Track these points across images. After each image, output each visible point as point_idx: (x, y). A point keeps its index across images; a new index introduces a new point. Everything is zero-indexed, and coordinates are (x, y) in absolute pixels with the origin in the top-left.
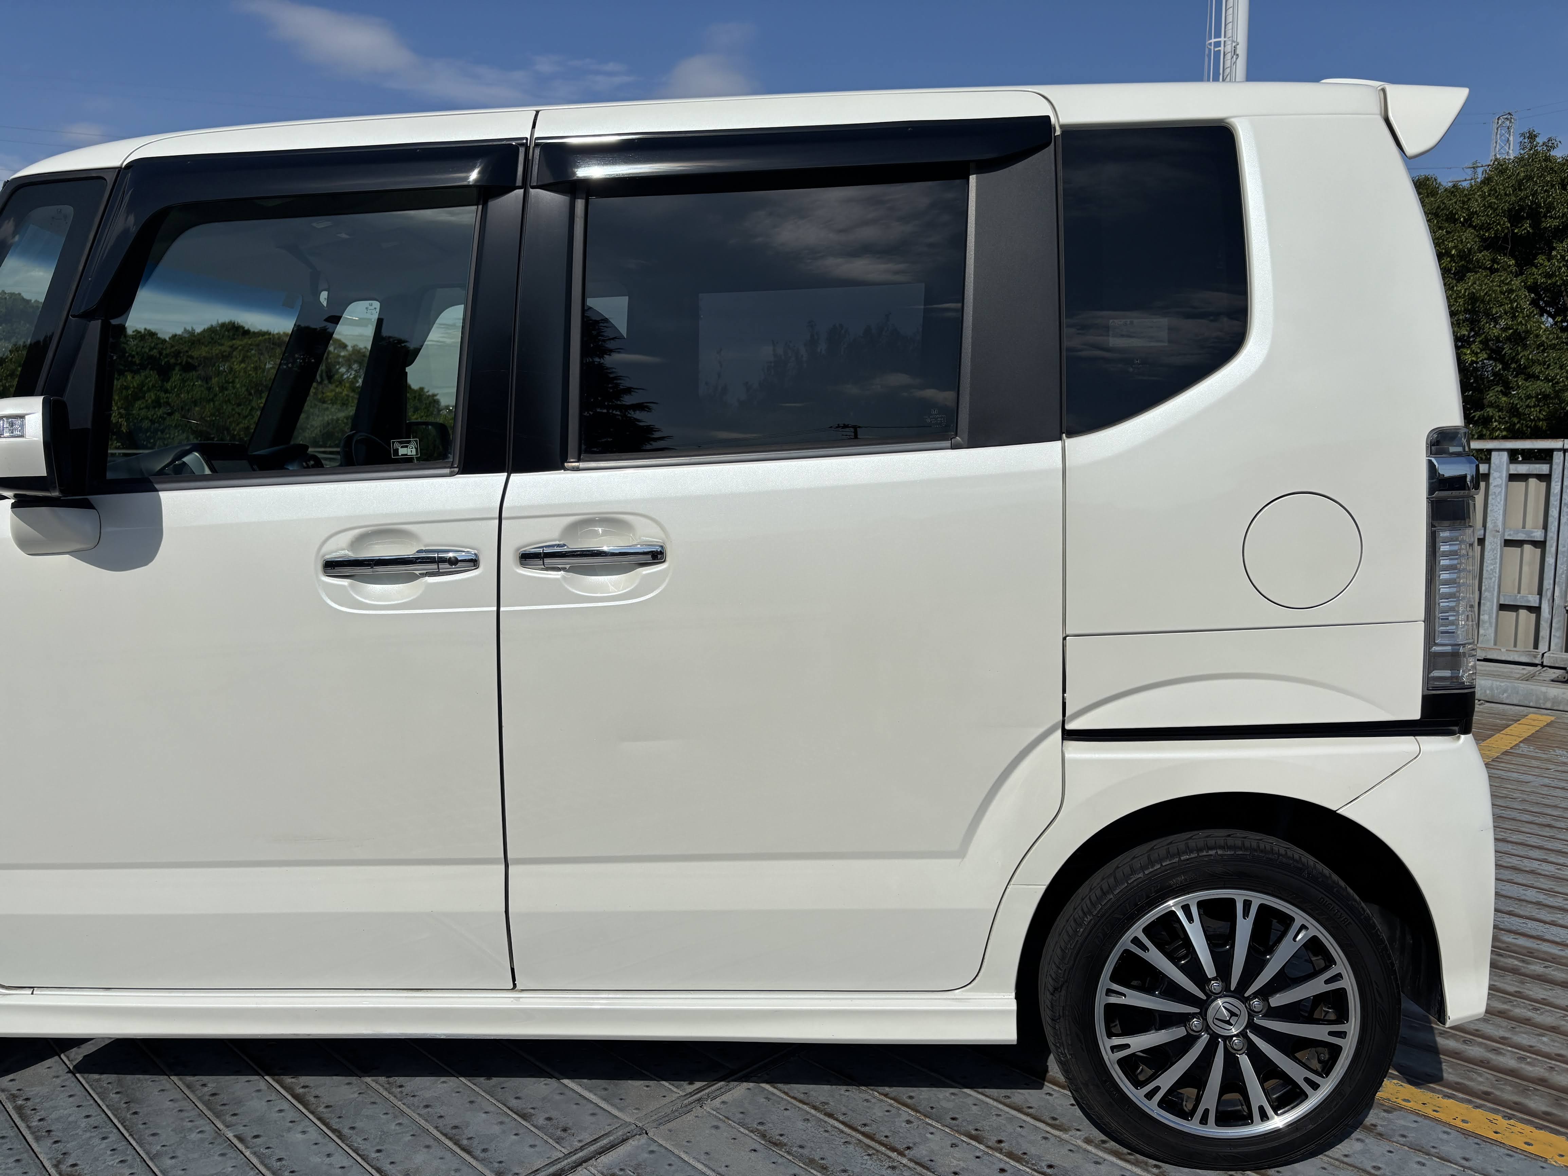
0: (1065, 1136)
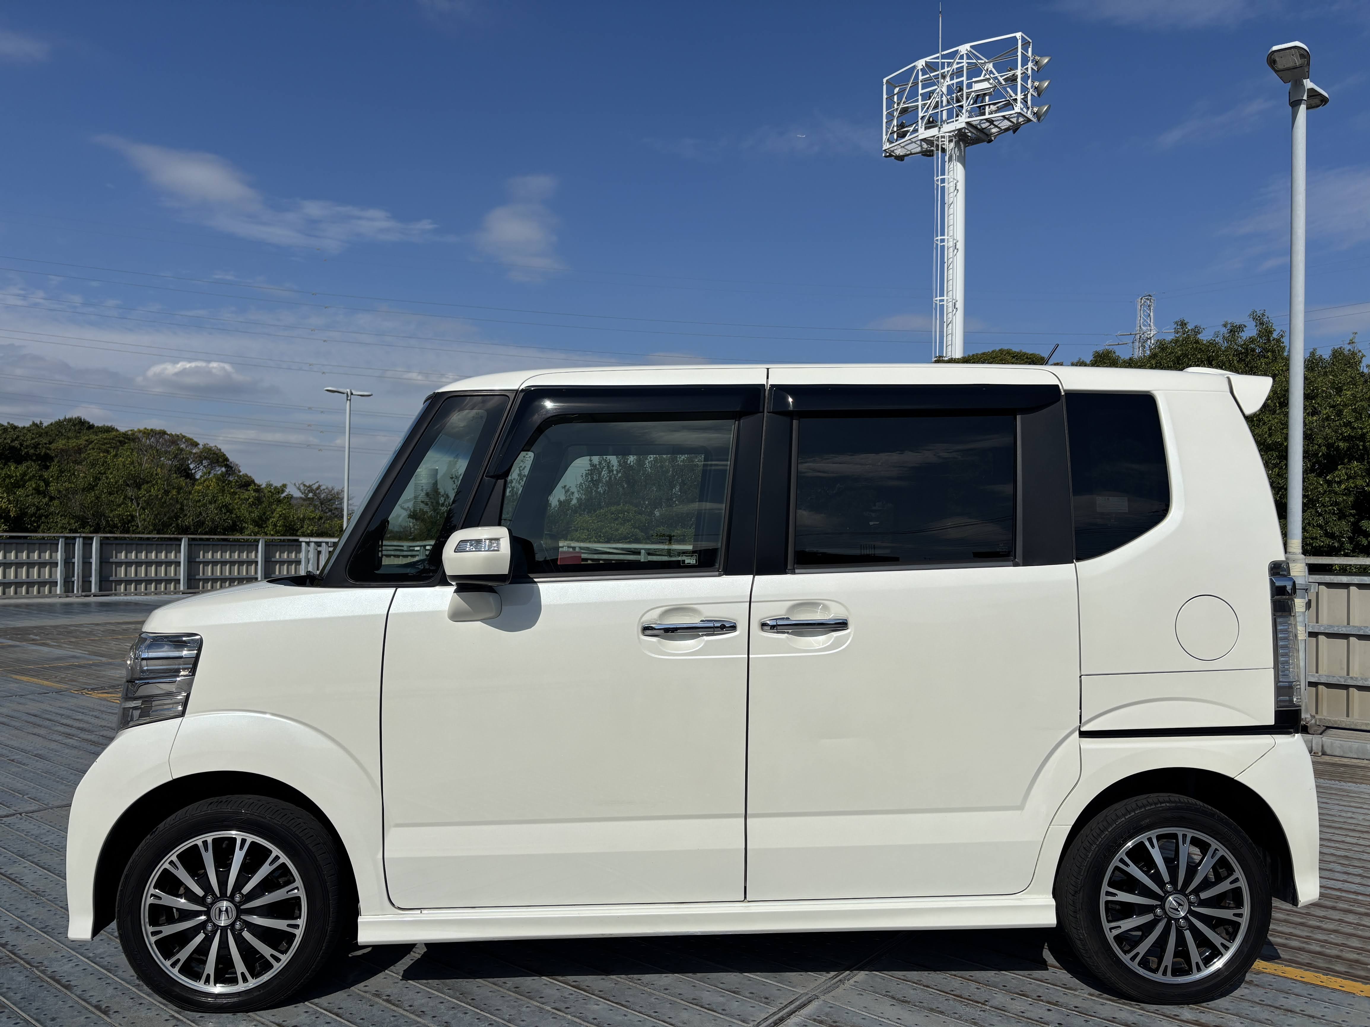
0: (1076, 993)
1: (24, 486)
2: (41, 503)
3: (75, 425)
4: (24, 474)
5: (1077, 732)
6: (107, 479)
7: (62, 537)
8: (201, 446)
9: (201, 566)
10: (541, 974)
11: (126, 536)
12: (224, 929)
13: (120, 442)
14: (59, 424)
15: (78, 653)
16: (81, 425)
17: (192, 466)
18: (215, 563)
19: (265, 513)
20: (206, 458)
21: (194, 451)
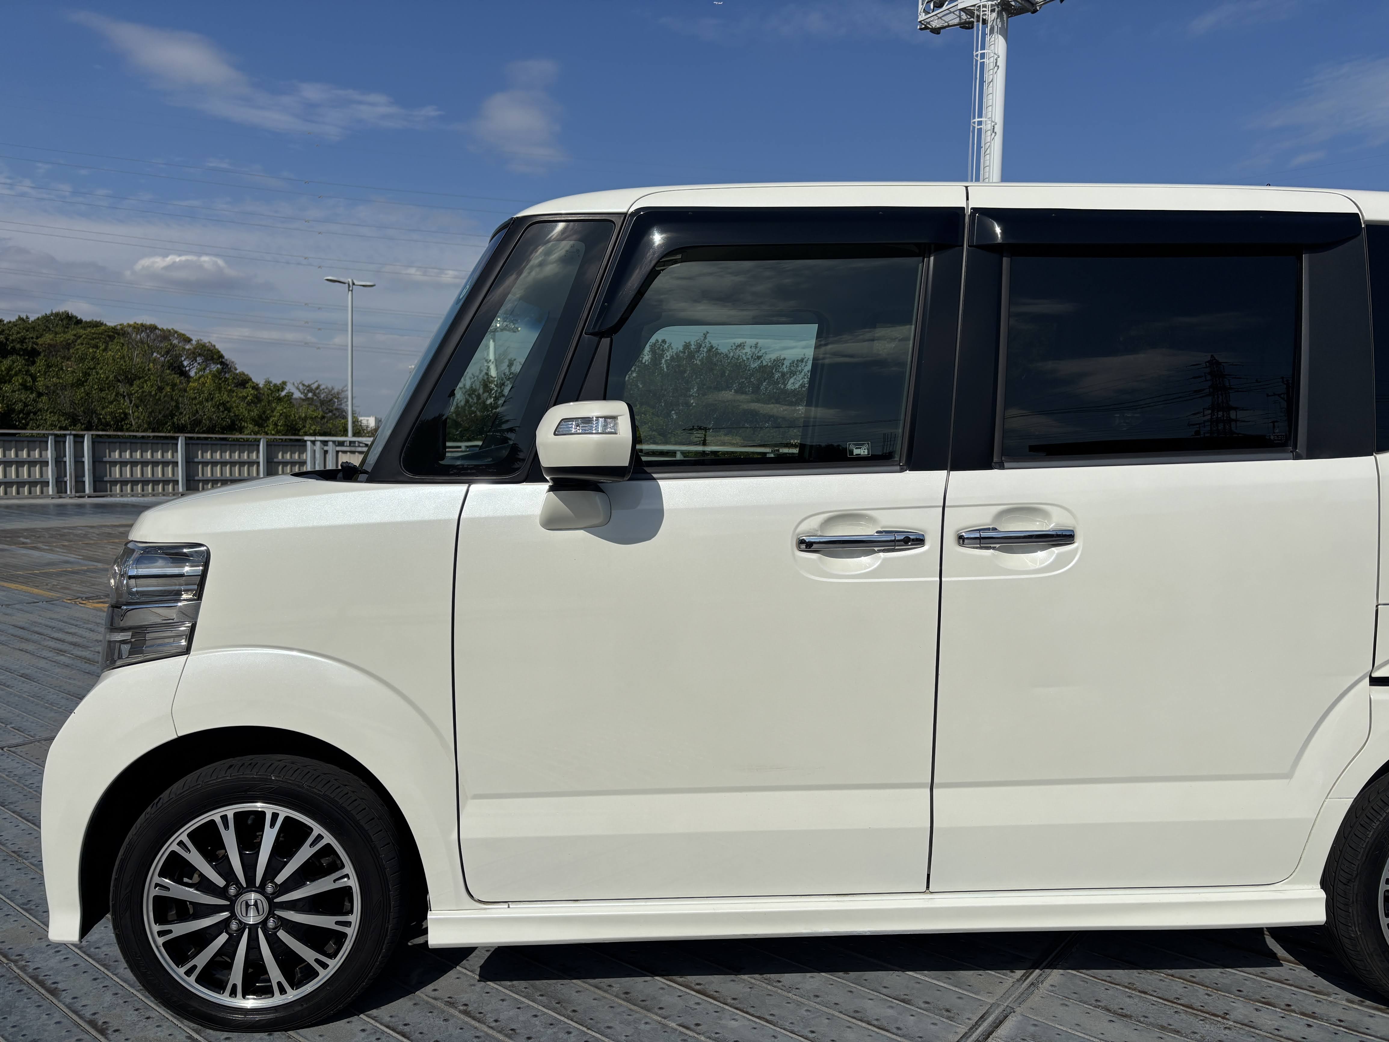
1: (10, 381)
2: (28, 399)
3: (62, 320)
4: (9, 369)
5: (1368, 679)
6: (97, 374)
7: (52, 434)
8: (194, 342)
9: (200, 467)
10: (654, 973)
11: (119, 433)
12: (253, 928)
13: (109, 336)
14: (46, 318)
15: (71, 557)
16: (69, 320)
17: (185, 363)
18: (214, 464)
19: (264, 412)
20: (200, 355)
21: (187, 347)
